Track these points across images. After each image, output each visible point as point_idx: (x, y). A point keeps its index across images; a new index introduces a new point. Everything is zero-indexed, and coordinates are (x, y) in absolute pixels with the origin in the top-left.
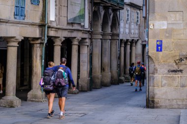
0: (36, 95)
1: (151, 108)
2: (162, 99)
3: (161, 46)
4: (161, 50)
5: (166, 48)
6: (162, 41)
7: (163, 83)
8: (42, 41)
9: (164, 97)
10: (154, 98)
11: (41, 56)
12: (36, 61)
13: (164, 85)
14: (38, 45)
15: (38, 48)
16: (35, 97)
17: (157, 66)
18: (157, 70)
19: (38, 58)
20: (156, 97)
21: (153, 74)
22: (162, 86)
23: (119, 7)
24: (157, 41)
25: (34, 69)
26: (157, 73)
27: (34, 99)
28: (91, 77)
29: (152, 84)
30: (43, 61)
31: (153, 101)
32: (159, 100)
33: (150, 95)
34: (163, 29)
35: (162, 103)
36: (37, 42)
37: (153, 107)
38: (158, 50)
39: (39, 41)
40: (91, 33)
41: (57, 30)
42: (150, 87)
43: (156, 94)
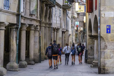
0: (13, 66)
1: (102, 74)
2: (111, 67)
3: (110, 29)
4: (110, 32)
5: (113, 30)
6: (110, 26)
7: (111, 56)
8: (17, 26)
9: (112, 66)
10: (105, 67)
11: (16, 37)
12: (13, 41)
13: (112, 57)
14: (14, 29)
15: (14, 32)
16: (12, 67)
17: (107, 44)
18: (107, 47)
19: (15, 39)
20: (107, 65)
21: (103, 49)
22: (110, 58)
23: (54, 5)
24: (107, 26)
25: (11, 47)
26: (107, 48)
27: (11, 69)
28: (40, 53)
29: (103, 57)
30: (18, 41)
31: (104, 69)
32: (109, 68)
33: (101, 65)
34: (111, 17)
35: (110, 70)
36: (14, 27)
37: (104, 73)
38: (107, 32)
39: (15, 26)
40: (40, 22)
41: (25, 19)
42: (101, 59)
43: (106, 63)
